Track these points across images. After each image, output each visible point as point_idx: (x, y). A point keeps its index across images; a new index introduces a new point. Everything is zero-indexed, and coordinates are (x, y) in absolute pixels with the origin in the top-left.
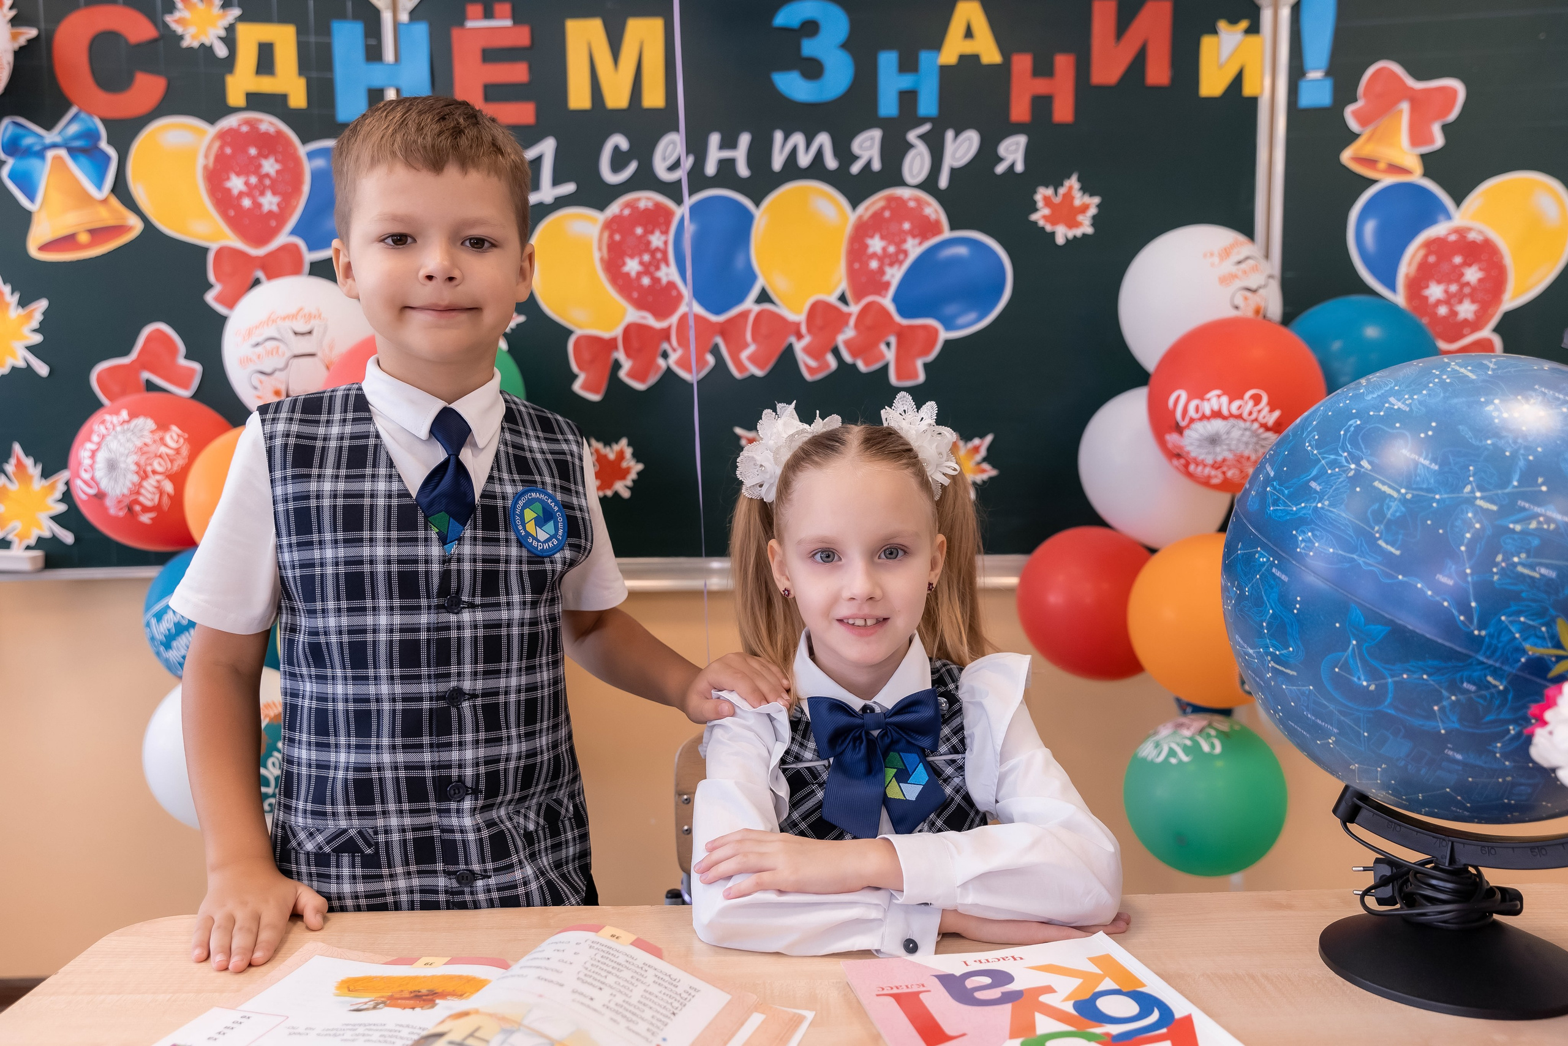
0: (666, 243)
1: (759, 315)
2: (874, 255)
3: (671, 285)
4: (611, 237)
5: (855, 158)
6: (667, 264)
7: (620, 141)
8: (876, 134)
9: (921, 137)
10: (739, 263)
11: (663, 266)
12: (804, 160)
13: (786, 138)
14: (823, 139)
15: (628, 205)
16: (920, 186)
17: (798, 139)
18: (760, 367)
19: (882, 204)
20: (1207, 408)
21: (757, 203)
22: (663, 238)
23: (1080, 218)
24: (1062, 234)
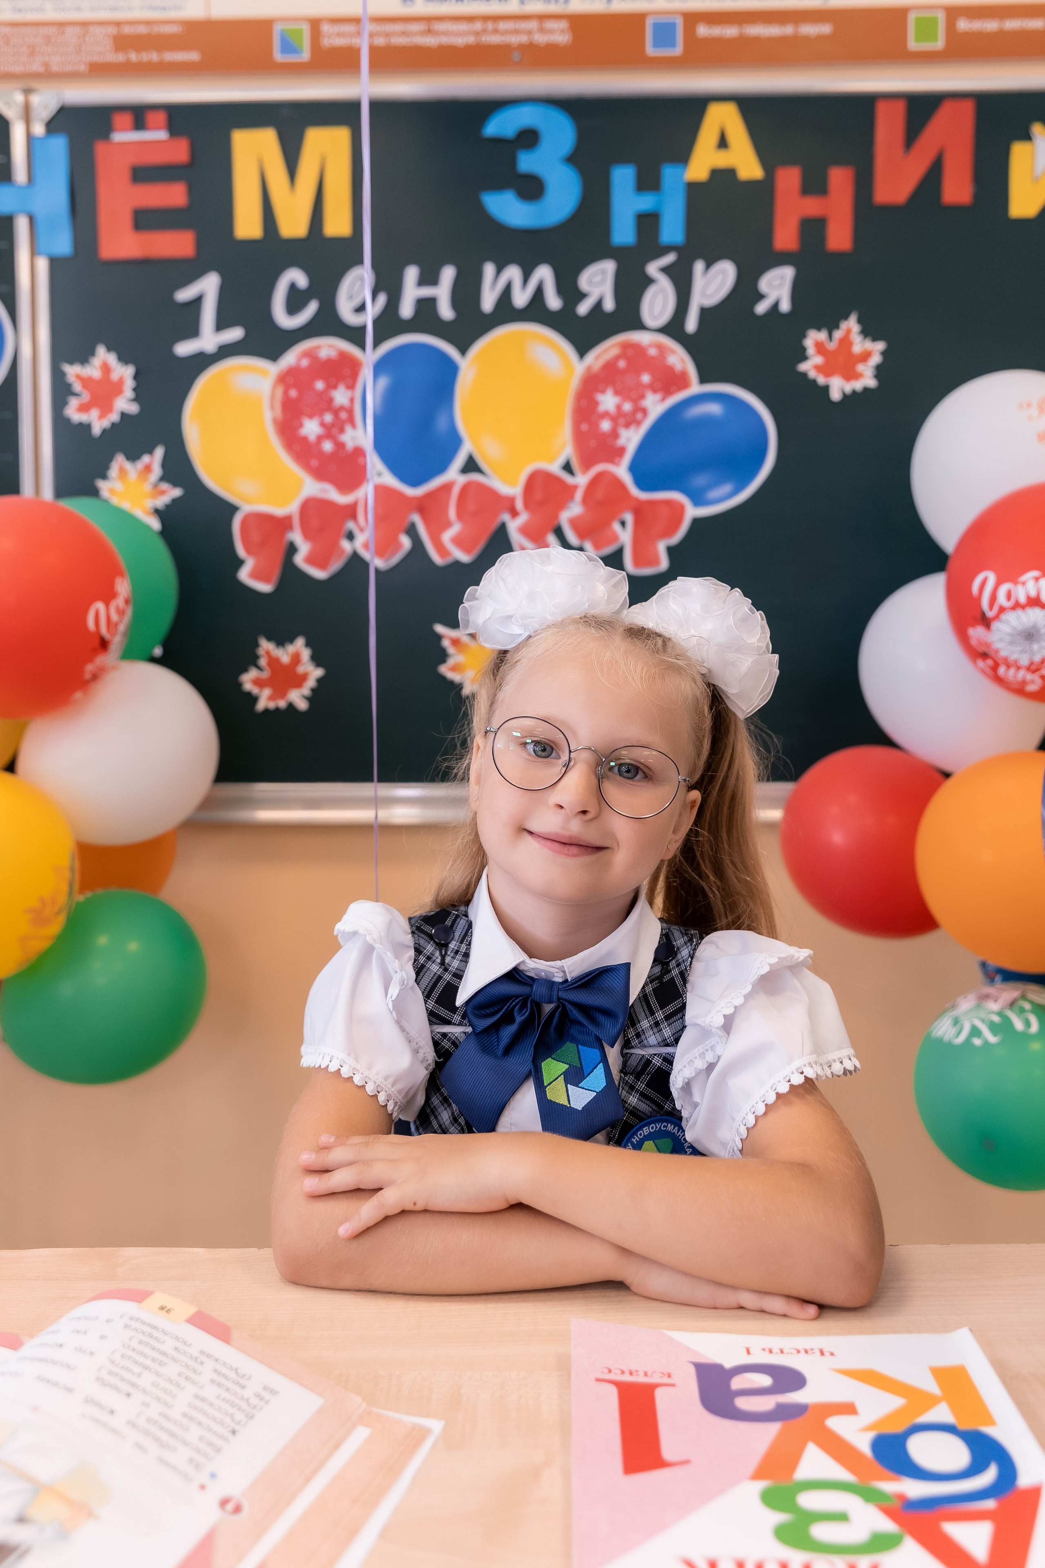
0: (352, 400)
1: (465, 488)
2: (606, 415)
3: (359, 452)
4: (286, 393)
5: (582, 296)
6: (354, 426)
7: (297, 277)
8: (609, 267)
9: (665, 270)
10: (441, 423)
11: (349, 429)
12: (521, 298)
13: (499, 270)
14: (544, 273)
15: (307, 354)
16: (664, 330)
17: (513, 273)
18: (467, 550)
19: (615, 351)
20: (1021, 595)
21: (463, 351)
22: (349, 393)
23: (860, 368)
24: (838, 387)
